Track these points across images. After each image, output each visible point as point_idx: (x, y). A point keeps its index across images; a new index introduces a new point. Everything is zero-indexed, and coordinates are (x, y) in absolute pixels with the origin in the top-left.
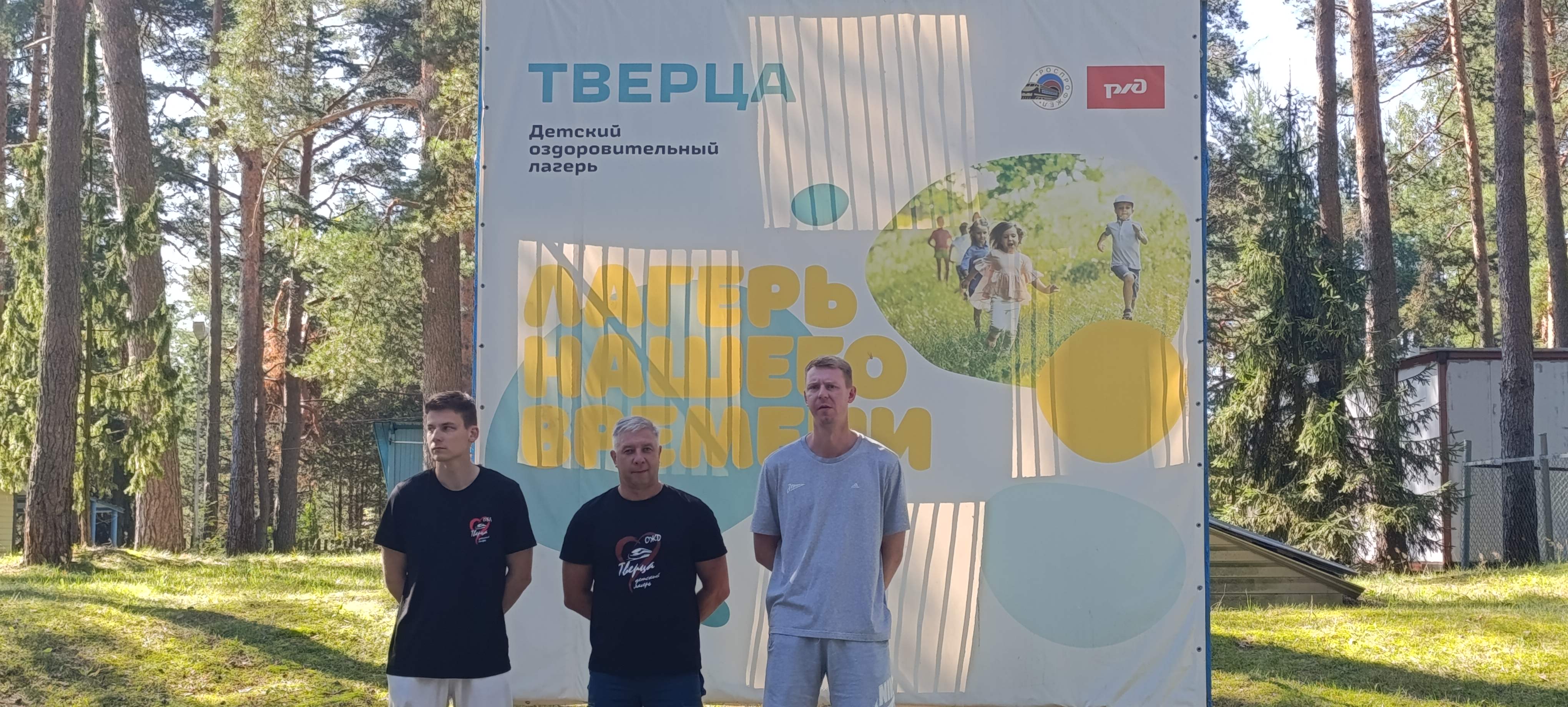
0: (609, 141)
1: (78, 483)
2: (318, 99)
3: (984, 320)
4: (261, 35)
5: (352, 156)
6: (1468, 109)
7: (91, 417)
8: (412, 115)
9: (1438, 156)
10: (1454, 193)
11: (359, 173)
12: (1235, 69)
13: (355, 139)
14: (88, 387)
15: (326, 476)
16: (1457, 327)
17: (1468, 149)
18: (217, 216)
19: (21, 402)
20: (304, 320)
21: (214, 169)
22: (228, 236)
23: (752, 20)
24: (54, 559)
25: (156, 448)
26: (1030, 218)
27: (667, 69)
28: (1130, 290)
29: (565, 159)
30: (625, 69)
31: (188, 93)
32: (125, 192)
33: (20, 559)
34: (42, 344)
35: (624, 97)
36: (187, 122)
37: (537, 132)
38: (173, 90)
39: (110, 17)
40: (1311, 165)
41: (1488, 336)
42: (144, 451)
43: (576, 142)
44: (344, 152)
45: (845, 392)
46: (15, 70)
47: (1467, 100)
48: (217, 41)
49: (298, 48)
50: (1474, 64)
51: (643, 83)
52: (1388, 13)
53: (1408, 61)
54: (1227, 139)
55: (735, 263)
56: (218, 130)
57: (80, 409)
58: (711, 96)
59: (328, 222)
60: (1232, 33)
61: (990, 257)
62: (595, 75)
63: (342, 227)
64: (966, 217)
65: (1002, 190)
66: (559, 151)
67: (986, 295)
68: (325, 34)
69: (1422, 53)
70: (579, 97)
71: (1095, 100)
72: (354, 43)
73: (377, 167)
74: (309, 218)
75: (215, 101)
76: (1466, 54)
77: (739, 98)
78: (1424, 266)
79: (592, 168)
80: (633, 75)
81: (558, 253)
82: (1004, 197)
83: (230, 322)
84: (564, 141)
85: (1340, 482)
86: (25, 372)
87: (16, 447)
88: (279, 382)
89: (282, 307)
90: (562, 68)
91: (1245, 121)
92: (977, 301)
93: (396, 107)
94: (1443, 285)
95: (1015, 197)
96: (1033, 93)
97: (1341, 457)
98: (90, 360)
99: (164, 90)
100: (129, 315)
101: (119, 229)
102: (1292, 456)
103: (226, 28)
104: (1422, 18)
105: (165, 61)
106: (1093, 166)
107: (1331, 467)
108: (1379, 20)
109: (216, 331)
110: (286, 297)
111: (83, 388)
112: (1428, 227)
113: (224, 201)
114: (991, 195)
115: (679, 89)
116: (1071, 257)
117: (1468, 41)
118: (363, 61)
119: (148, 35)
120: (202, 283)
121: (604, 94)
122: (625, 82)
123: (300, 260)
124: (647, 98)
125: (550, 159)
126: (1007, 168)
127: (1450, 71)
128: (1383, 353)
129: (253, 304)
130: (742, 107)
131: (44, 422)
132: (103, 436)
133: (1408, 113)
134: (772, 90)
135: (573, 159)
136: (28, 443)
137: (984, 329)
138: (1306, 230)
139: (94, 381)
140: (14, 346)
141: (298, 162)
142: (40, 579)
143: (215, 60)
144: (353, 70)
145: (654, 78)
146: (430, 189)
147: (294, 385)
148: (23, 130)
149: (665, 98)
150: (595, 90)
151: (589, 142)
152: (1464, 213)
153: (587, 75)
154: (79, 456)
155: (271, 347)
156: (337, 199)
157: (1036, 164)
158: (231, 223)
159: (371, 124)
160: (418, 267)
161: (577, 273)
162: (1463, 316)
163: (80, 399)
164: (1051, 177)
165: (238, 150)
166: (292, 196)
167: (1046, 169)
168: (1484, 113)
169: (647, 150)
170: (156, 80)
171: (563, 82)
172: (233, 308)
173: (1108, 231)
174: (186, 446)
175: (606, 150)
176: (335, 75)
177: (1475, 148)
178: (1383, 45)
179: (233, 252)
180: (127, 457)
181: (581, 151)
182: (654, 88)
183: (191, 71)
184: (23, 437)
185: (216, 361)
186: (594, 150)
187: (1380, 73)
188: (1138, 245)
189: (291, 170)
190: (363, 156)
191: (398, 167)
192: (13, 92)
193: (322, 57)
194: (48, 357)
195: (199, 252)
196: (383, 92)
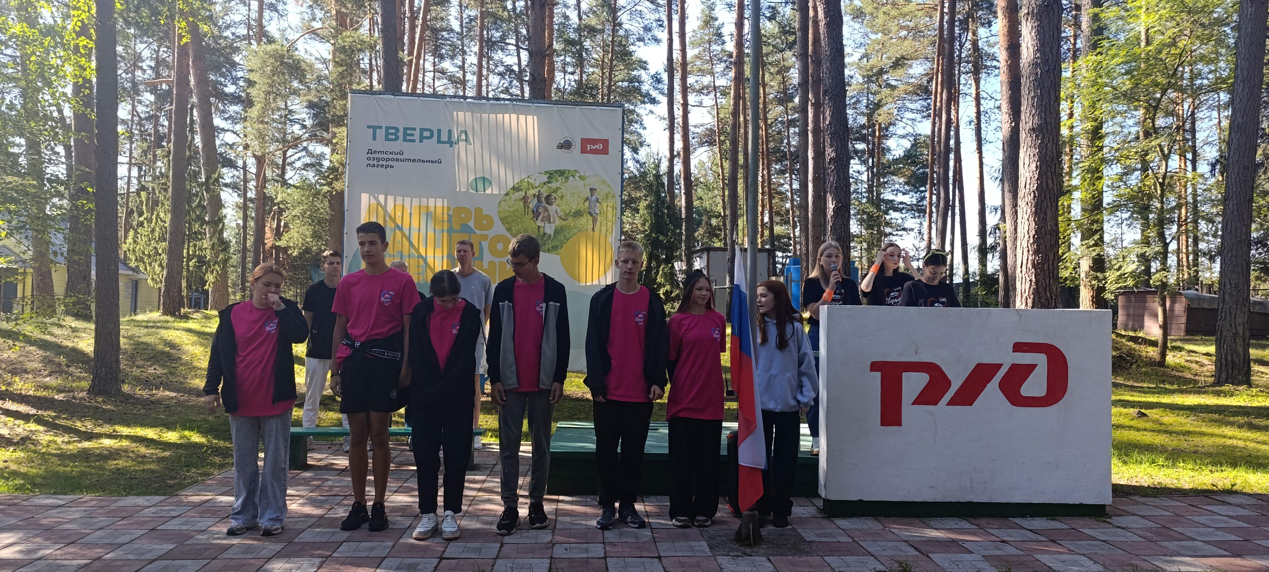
0: (399, 157)
1: (184, 284)
2: (289, 137)
3: (541, 230)
4: (264, 110)
5: (302, 160)
6: (722, 163)
7: (189, 259)
8: (327, 145)
9: (711, 179)
10: (716, 192)
11: (306, 166)
12: (641, 144)
13: (304, 153)
14: (189, 246)
15: (291, 284)
16: (714, 239)
17: (721, 177)
18: (246, 181)
19: (160, 252)
20: (282, 224)
21: (245, 163)
22: (251, 190)
23: (455, 113)
24: (173, 314)
25: (217, 271)
26: (559, 193)
27: (422, 130)
28: (595, 221)
29: (381, 163)
30: (406, 129)
31: (235, 133)
32: (205, 170)
33: (159, 314)
34: (168, 229)
35: (405, 140)
36: (234, 144)
37: (370, 152)
38: (228, 131)
39: (200, 100)
40: (665, 180)
41: (725, 244)
42: (212, 272)
43: (386, 156)
44: (299, 159)
45: (471, 253)
46: (161, 120)
47: (721, 160)
48: (246, 112)
49: (281, 117)
50: (724, 147)
51: (413, 135)
52: (695, 126)
53: (701, 144)
54: (638, 170)
55: (446, 205)
56: (246, 147)
57: (185, 255)
58: (439, 141)
59: (291, 185)
60: (641, 131)
61: (544, 207)
62: (394, 131)
63: (297, 187)
64: (535, 191)
65: (549, 182)
66: (379, 160)
67: (542, 221)
68: (291, 112)
69: (707, 142)
70: (387, 139)
71: (584, 151)
72: (304, 116)
73: (312, 165)
74: (285, 183)
75: (245, 136)
76: (722, 143)
77: (450, 143)
78: (705, 218)
79: (392, 167)
80: (408, 132)
81: (377, 199)
82: (550, 185)
83: (252, 223)
84: (381, 156)
85: (671, 292)
86: (162, 239)
87: (158, 269)
88: (271, 248)
89: (273, 219)
90: (381, 127)
91: (644, 163)
92: (539, 223)
93: (321, 142)
94: (711, 225)
95: (554, 185)
96: (561, 146)
97: (672, 284)
98: (189, 235)
99: (223, 130)
100: (207, 219)
101: (202, 184)
102: (655, 283)
103: (251, 107)
104: (707, 129)
105: (226, 119)
106: (582, 174)
107: (668, 287)
108: (692, 129)
109: (245, 227)
110: (274, 214)
111: (186, 247)
112: (707, 204)
113: (249, 176)
114: (545, 183)
115: (427, 138)
116: (574, 207)
117: (722, 138)
118: (308, 123)
119: (217, 108)
120: (240, 208)
121: (397, 139)
122: (405, 134)
123: (279, 199)
124: (414, 141)
125: (375, 162)
126: (551, 174)
127: (716, 148)
128: (688, 248)
129: (260, 216)
130: (451, 146)
131: (169, 259)
132: (195, 266)
133: (702, 164)
134: (462, 140)
135: (384, 163)
136: (163, 268)
137: (541, 233)
138: (663, 202)
139: (191, 244)
140: (157, 229)
141: (280, 162)
142: (168, 322)
143: (245, 119)
144: (304, 127)
145: (417, 133)
146: (332, 173)
147: (278, 248)
148: (164, 144)
149: (421, 141)
150: (393, 137)
151: (391, 156)
152: (719, 200)
153: (390, 131)
154: (185, 273)
155: (268, 234)
156: (297, 176)
157: (562, 173)
158: (252, 184)
159: (311, 148)
160: (327, 204)
161: (384, 208)
162: (717, 236)
163: (185, 251)
164: (567, 178)
165: (254, 156)
166: (277, 175)
167: (565, 175)
168: (727, 165)
169: (414, 161)
170: (221, 127)
171: (381, 133)
172: (252, 218)
173: (587, 199)
174: (232, 272)
175: (397, 160)
176: (296, 129)
177: (723, 176)
178: (693, 138)
179: (253, 196)
180: (205, 275)
181: (388, 160)
182: (417, 137)
183: (236, 124)
184: (161, 265)
185: (245, 239)
186: (392, 160)
187: (691, 149)
188: (598, 205)
189: (277, 165)
190: (308, 160)
191: (321, 165)
192: (160, 129)
193: (291, 121)
194: (171, 234)
195: (239, 195)
196: (316, 135)
